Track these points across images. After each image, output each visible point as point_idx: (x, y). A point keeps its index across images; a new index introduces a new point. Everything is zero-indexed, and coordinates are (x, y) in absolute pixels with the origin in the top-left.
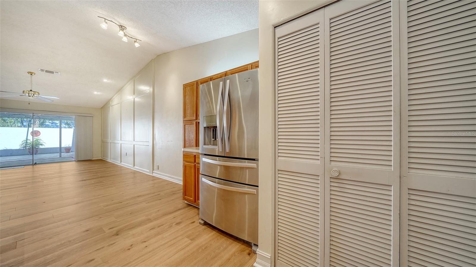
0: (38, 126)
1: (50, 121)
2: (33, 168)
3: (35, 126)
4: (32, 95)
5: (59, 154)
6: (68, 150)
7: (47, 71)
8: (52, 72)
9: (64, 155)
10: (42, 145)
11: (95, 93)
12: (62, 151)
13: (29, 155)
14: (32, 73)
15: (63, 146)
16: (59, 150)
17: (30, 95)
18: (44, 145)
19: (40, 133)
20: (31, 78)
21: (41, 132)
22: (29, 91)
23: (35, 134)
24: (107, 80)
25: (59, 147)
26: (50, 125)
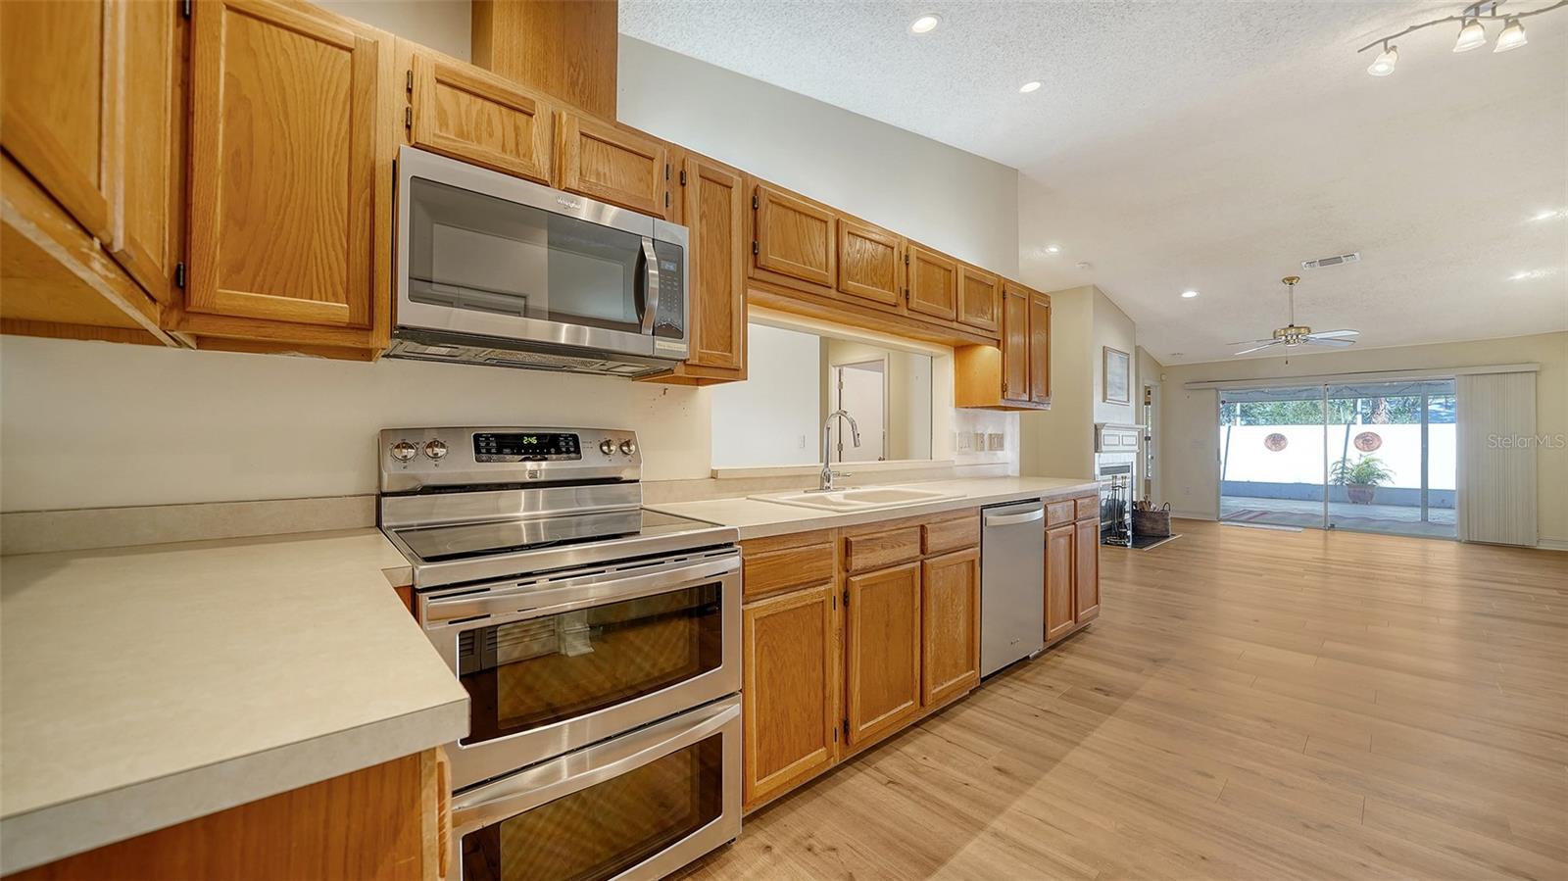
0: (1387, 420)
1: (1438, 401)
2: (1326, 538)
3: (1379, 419)
4: (1294, 337)
5: (1418, 511)
6: (1443, 499)
7: (1323, 262)
8: (1337, 260)
9: (1434, 514)
10: (1381, 477)
11: (1520, 276)
12: (1430, 502)
13: (1348, 502)
14: (1293, 279)
15: (1431, 485)
16: (1419, 499)
17: (1289, 338)
18: (1390, 478)
19: (1381, 442)
20: (1291, 292)
21: (1383, 439)
22: (1285, 329)
23: (1368, 442)
24: (1555, 213)
25: (1418, 489)
26: (1443, 414)
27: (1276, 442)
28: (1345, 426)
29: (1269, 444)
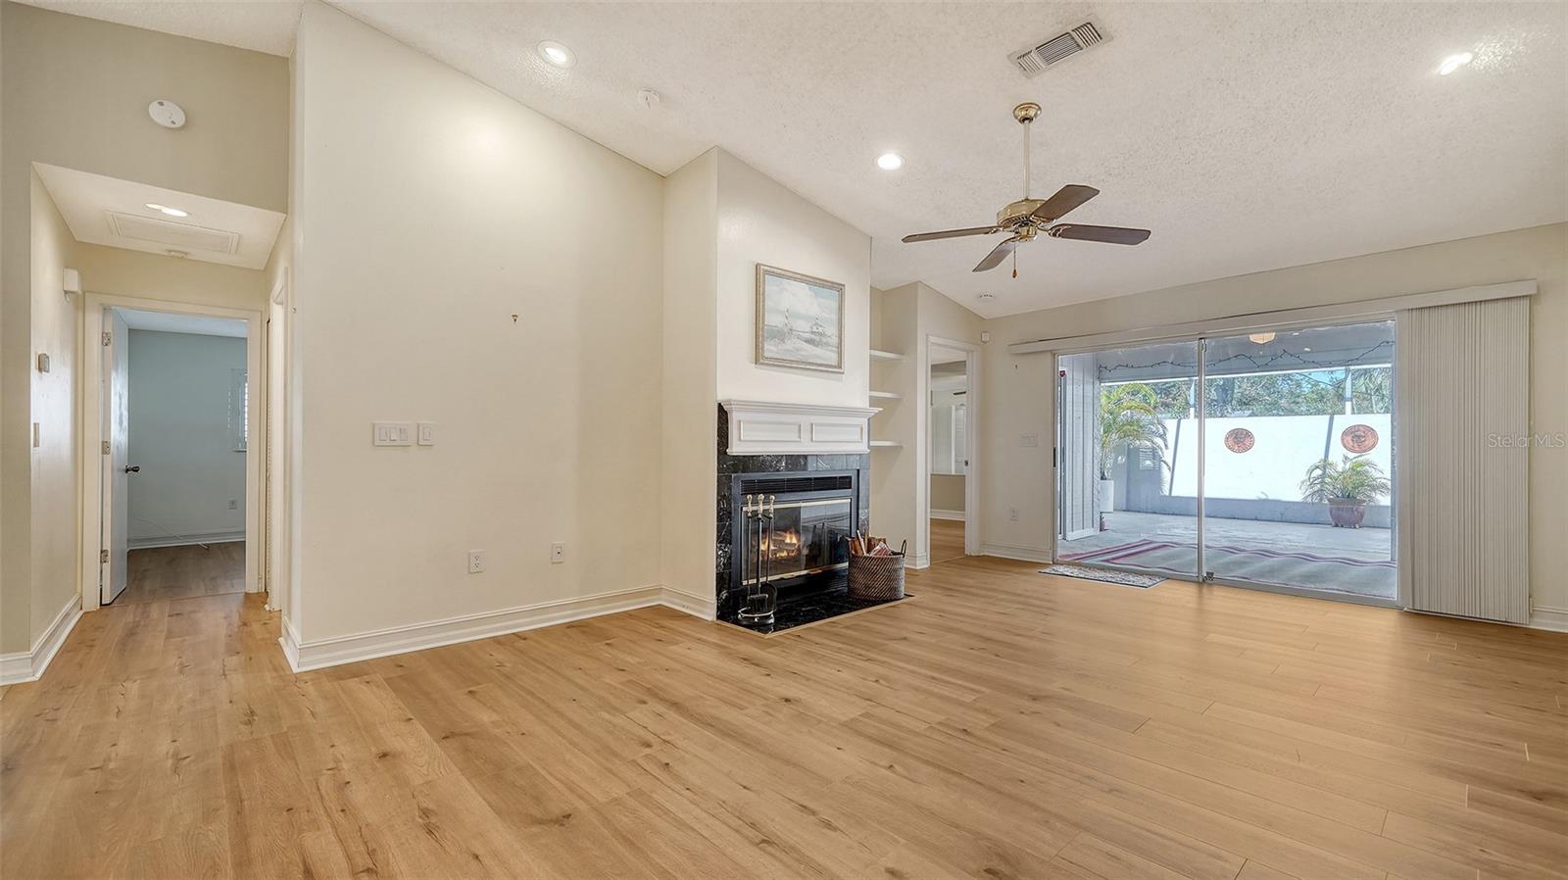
7: (1046, 53)
10: (1380, 487)
13: (1330, 525)
23: (1359, 439)
27: (1240, 440)
28: (1327, 417)
29: (1231, 443)
